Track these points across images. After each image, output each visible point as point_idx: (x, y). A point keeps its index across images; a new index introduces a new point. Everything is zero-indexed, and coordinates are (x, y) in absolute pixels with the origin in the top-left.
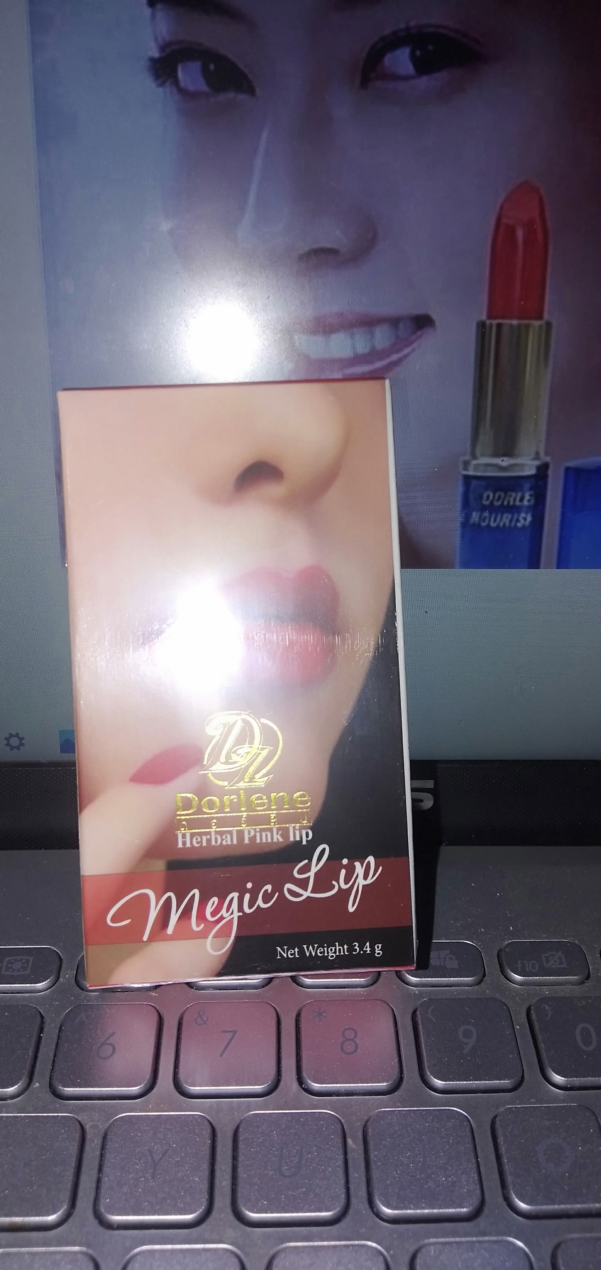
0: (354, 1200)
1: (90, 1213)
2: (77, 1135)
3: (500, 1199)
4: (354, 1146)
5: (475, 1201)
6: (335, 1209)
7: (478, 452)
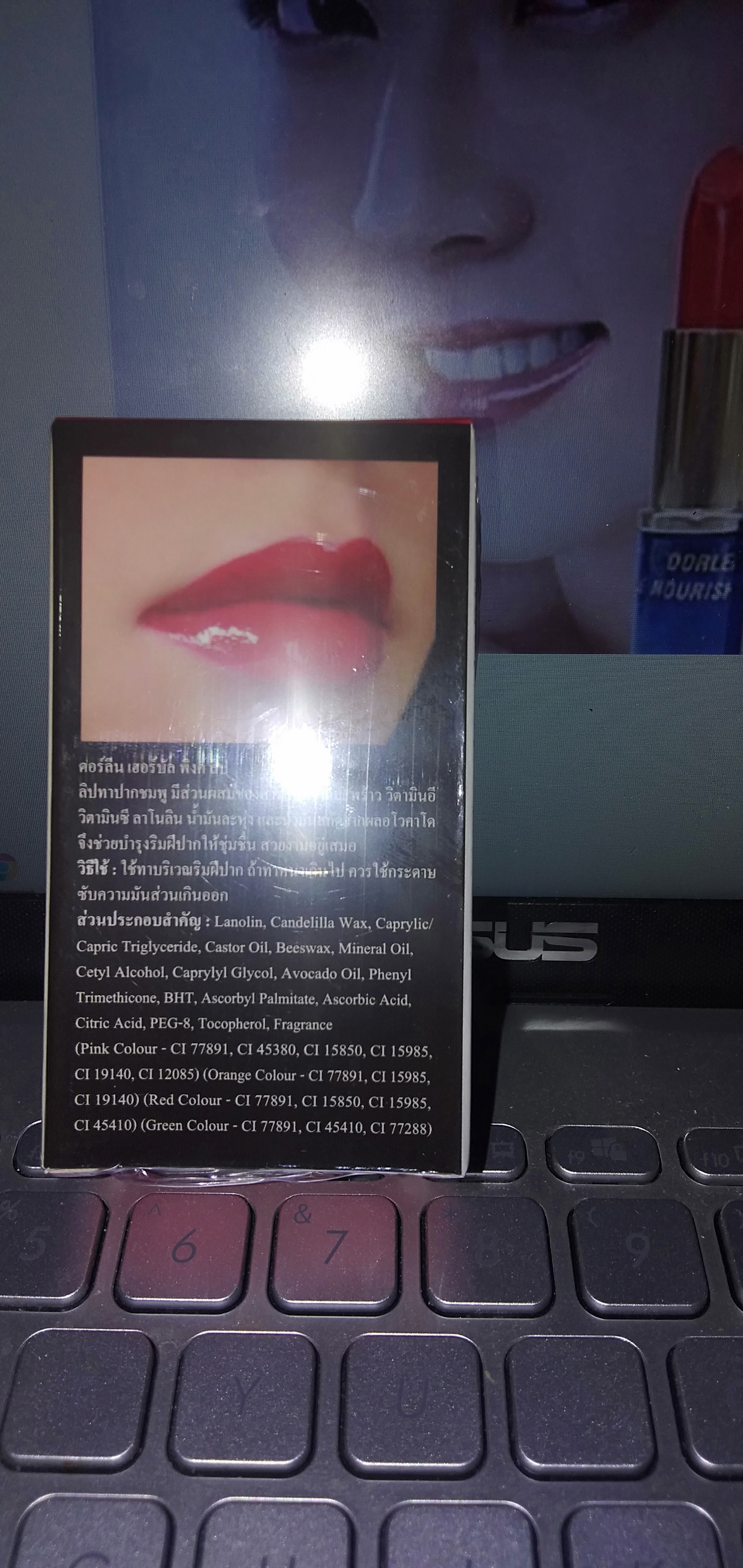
0: (491, 1448)
1: (161, 1454)
2: (147, 1357)
3: (678, 1454)
4: (493, 1381)
5: (646, 1455)
6: (468, 1459)
7: (662, 501)
